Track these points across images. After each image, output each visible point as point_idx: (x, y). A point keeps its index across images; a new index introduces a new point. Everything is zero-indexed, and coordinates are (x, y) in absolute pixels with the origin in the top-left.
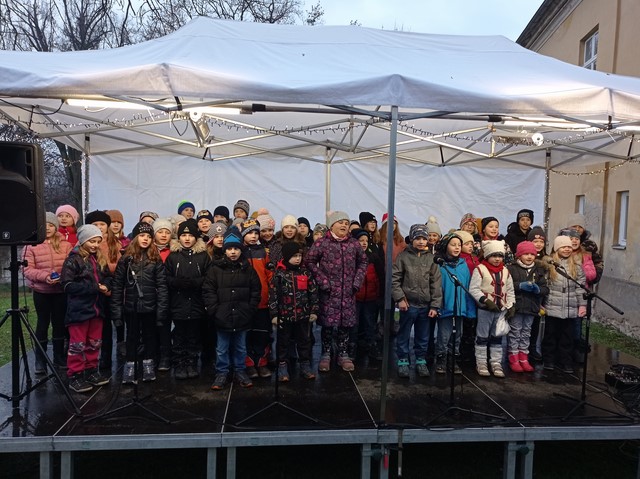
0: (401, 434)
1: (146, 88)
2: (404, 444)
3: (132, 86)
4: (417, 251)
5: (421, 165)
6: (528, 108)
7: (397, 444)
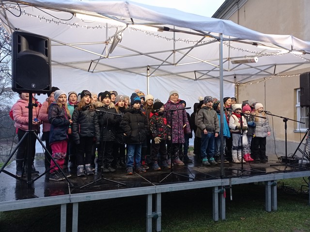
0: (230, 180)
1: (118, 12)
2: (232, 185)
3: (112, 10)
4: (209, 108)
5: (188, 79)
6: (268, 40)
7: (229, 185)
